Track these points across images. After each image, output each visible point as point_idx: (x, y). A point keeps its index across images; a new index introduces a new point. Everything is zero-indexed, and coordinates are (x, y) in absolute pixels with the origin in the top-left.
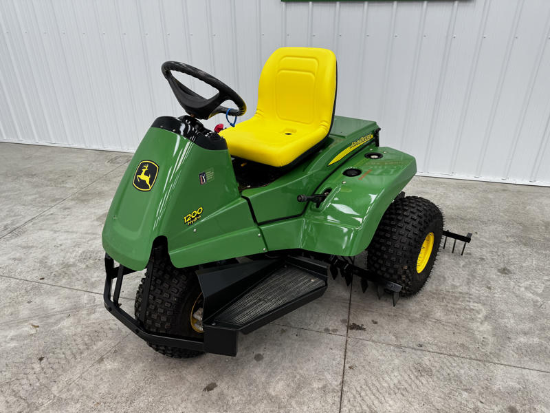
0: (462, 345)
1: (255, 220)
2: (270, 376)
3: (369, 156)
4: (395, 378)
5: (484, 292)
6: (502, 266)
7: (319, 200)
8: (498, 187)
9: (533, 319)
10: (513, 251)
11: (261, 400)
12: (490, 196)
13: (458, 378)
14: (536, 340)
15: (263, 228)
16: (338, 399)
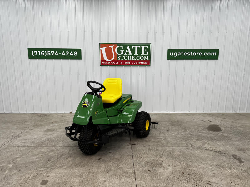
0: (159, 145)
1: (107, 116)
2: (114, 155)
3: (131, 102)
4: (144, 151)
5: (163, 135)
6: (167, 130)
7: (121, 111)
8: (166, 114)
9: (174, 139)
10: (170, 127)
11: (114, 159)
12: (163, 116)
13: (158, 150)
14: (175, 142)
15: (109, 118)
16: (132, 156)
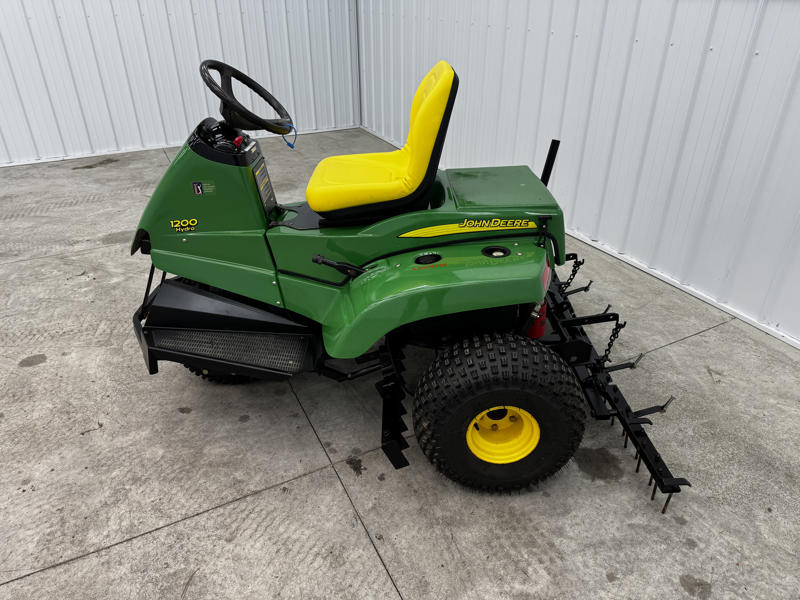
1: (274, 264)
2: (226, 438)
4: (300, 534)
11: (192, 448)
15: (281, 277)
